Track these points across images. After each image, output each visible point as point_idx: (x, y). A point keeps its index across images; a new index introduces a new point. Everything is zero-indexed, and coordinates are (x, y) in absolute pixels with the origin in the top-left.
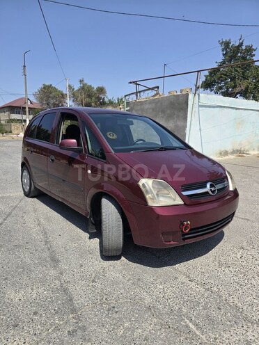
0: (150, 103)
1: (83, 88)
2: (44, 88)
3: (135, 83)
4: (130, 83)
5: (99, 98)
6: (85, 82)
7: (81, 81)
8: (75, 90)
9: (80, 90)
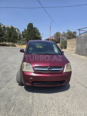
0: (83, 37)
1: (68, 32)
2: (57, 33)
3: (79, 30)
4: (78, 30)
5: (73, 36)
6: (69, 30)
7: (68, 30)
8: (65, 33)
9: (67, 33)
